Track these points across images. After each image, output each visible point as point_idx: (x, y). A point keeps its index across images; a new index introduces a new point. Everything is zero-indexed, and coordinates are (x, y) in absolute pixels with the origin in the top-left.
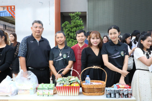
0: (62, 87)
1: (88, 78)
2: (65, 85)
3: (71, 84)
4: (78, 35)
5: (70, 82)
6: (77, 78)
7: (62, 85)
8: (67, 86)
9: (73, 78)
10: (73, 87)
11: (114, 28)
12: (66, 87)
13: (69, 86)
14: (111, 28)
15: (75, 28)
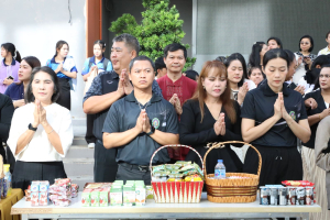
0: (164, 184)
1: (220, 164)
2: (171, 180)
3: (184, 178)
4: (170, 54)
5: (181, 172)
6: (195, 165)
7: (164, 180)
8: (176, 180)
9: (188, 165)
10: (188, 183)
11: (282, 57)
12: (173, 183)
13: (180, 180)
14: (275, 57)
15: (155, 37)
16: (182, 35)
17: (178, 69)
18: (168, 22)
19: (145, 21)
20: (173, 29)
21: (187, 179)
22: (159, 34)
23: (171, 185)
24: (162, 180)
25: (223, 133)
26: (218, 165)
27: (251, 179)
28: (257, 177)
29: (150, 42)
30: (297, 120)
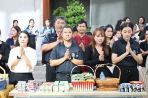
0: (77, 82)
1: (102, 74)
2: (80, 81)
3: (86, 80)
4: (79, 25)
5: (85, 77)
6: (91, 74)
7: (77, 81)
8: (83, 81)
9: (88, 74)
10: (88, 82)
11: (129, 26)
12: (81, 82)
13: (84, 81)
14: (126, 26)
15: (73, 17)
16: (85, 16)
17: (83, 32)
18: (79, 11)
19: (69, 10)
20: (81, 14)
21: (87, 80)
22: (75, 16)
23: (80, 83)
24: (76, 81)
25: (103, 60)
26: (101, 74)
27: (116, 80)
28: (119, 79)
29: (71, 20)
30: (137, 54)
